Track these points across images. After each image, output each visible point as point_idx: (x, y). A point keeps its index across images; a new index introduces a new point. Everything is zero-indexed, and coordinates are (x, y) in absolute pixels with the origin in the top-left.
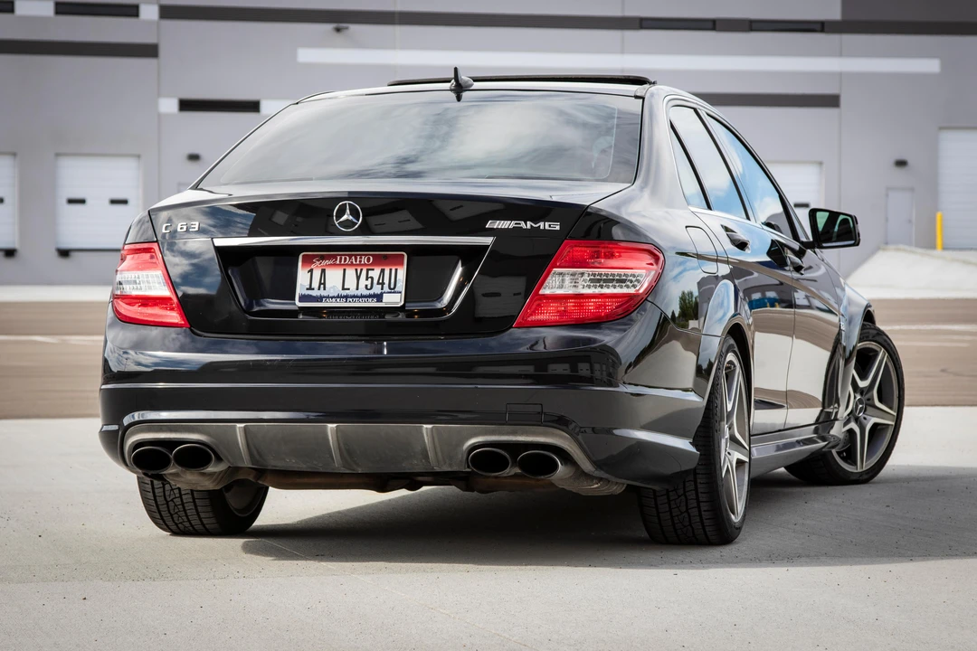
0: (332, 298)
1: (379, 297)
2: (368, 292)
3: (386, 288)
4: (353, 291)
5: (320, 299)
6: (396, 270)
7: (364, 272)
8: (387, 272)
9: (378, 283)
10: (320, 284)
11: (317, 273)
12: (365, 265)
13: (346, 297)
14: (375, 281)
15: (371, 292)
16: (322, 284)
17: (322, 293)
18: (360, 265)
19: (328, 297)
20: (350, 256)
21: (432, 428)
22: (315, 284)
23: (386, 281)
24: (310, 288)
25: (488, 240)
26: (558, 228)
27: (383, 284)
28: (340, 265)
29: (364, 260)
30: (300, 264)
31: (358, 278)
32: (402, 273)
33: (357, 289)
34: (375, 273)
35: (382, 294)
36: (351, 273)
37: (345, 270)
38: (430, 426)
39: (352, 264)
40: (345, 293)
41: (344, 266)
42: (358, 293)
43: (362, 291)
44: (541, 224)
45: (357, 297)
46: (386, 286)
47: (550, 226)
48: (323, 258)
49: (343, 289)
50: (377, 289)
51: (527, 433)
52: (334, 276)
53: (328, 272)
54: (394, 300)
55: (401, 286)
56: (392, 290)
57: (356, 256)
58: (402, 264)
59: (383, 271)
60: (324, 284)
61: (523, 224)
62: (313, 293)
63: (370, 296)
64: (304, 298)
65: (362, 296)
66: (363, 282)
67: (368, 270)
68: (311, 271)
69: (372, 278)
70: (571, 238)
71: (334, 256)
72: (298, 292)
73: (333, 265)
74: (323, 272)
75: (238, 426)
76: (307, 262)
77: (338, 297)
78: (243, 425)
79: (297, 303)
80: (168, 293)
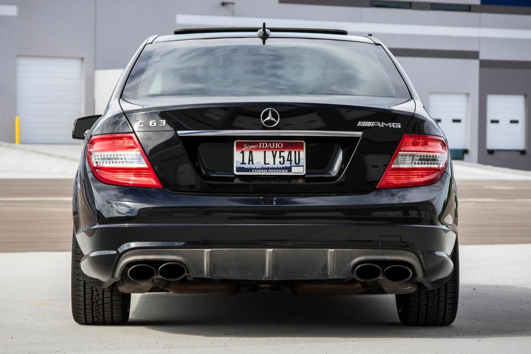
0: (258, 169)
1: (289, 169)
2: (281, 166)
3: (293, 164)
4: (271, 165)
5: (250, 170)
6: (299, 152)
7: (278, 153)
8: (293, 153)
9: (288, 160)
10: (249, 160)
11: (247, 154)
12: (278, 148)
13: (268, 169)
14: (286, 159)
15: (284, 166)
16: (251, 160)
17: (251, 166)
18: (275, 148)
19: (255, 169)
20: (268, 143)
21: (334, 252)
22: (246, 161)
23: (293, 159)
24: (243, 163)
25: (359, 134)
26: (400, 126)
27: (291, 161)
28: (262, 149)
29: (277, 146)
30: (235, 148)
31: (274, 157)
32: (303, 154)
33: (274, 163)
34: (285, 154)
35: (291, 167)
36: (269, 154)
37: (265, 152)
38: (333, 250)
39: (269, 148)
40: (266, 166)
41: (265, 150)
42: (275, 166)
43: (278, 165)
44: (390, 124)
45: (274, 169)
46: (293, 162)
47: (395, 125)
48: (250, 144)
49: (265, 164)
50: (287, 164)
51: (391, 254)
52: (258, 156)
53: (255, 153)
54: (299, 170)
55: (303, 161)
56: (298, 164)
57: (272, 143)
58: (303, 149)
59: (290, 153)
60: (252, 160)
61: (379, 124)
62: (246, 166)
63: (283, 168)
64: (239, 169)
65: (278, 168)
66: (278, 160)
67: (280, 152)
68: (243, 152)
69: (283, 157)
70: (407, 133)
71: (258, 143)
72: (235, 165)
73: (258, 149)
74: (251, 153)
75: (206, 250)
76: (240, 146)
77: (262, 168)
78: (209, 250)
79: (235, 172)
80: (145, 166)
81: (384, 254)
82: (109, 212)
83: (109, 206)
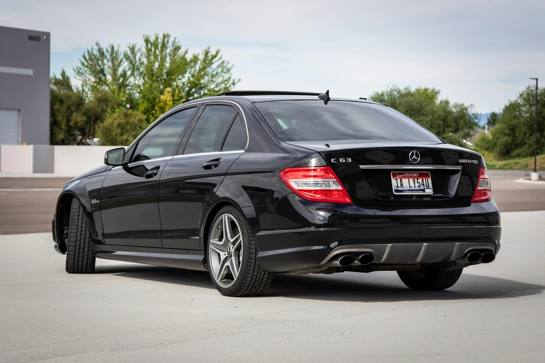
0: (407, 191)
1: (424, 191)
2: (419, 189)
3: (425, 187)
4: (413, 188)
5: (402, 191)
6: (428, 179)
7: (416, 180)
8: (424, 180)
11: (399, 180)
12: (416, 177)
13: (412, 190)
14: (421, 184)
15: (420, 188)
16: (402, 185)
17: (402, 188)
18: (414, 177)
19: (405, 190)
20: (410, 173)
22: (399, 185)
23: (425, 184)
24: (398, 187)
25: (460, 168)
26: (477, 162)
27: (424, 185)
28: (406, 177)
29: (415, 175)
30: (392, 177)
31: (414, 182)
32: (430, 181)
33: (415, 187)
34: (420, 180)
35: (424, 189)
36: (411, 180)
38: (459, 243)
39: (411, 177)
40: (411, 189)
41: (409, 178)
42: (416, 189)
43: (417, 188)
44: (473, 161)
45: (415, 190)
46: (425, 186)
47: (475, 162)
48: (400, 174)
49: (410, 187)
50: (422, 187)
52: (405, 181)
53: (403, 180)
54: (429, 191)
55: (431, 186)
56: (428, 188)
57: (412, 173)
58: (429, 177)
59: (423, 180)
61: (469, 161)
62: (400, 189)
63: (420, 190)
64: (396, 191)
65: (417, 190)
66: (417, 185)
67: (417, 179)
68: (396, 179)
69: (419, 183)
71: (404, 174)
72: (394, 188)
73: (404, 177)
74: (401, 180)
75: (389, 245)
76: (394, 176)
77: (409, 190)
78: (391, 245)
79: (394, 193)
80: (340, 188)
81: (482, 245)
82: (313, 219)
83: (312, 215)
